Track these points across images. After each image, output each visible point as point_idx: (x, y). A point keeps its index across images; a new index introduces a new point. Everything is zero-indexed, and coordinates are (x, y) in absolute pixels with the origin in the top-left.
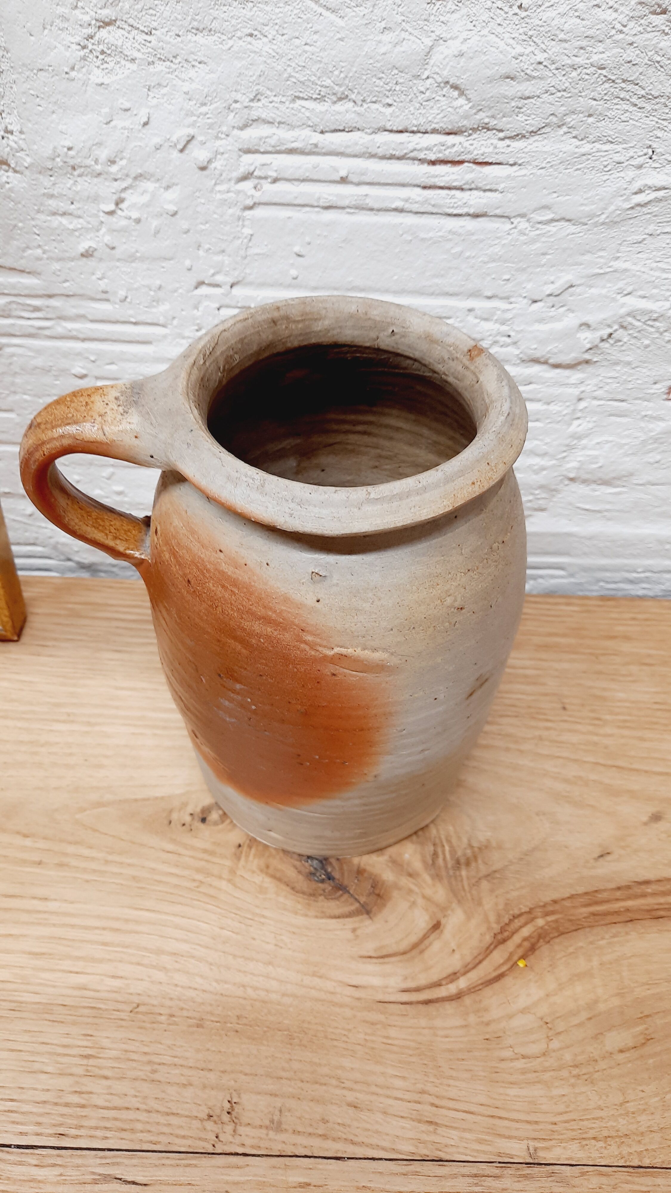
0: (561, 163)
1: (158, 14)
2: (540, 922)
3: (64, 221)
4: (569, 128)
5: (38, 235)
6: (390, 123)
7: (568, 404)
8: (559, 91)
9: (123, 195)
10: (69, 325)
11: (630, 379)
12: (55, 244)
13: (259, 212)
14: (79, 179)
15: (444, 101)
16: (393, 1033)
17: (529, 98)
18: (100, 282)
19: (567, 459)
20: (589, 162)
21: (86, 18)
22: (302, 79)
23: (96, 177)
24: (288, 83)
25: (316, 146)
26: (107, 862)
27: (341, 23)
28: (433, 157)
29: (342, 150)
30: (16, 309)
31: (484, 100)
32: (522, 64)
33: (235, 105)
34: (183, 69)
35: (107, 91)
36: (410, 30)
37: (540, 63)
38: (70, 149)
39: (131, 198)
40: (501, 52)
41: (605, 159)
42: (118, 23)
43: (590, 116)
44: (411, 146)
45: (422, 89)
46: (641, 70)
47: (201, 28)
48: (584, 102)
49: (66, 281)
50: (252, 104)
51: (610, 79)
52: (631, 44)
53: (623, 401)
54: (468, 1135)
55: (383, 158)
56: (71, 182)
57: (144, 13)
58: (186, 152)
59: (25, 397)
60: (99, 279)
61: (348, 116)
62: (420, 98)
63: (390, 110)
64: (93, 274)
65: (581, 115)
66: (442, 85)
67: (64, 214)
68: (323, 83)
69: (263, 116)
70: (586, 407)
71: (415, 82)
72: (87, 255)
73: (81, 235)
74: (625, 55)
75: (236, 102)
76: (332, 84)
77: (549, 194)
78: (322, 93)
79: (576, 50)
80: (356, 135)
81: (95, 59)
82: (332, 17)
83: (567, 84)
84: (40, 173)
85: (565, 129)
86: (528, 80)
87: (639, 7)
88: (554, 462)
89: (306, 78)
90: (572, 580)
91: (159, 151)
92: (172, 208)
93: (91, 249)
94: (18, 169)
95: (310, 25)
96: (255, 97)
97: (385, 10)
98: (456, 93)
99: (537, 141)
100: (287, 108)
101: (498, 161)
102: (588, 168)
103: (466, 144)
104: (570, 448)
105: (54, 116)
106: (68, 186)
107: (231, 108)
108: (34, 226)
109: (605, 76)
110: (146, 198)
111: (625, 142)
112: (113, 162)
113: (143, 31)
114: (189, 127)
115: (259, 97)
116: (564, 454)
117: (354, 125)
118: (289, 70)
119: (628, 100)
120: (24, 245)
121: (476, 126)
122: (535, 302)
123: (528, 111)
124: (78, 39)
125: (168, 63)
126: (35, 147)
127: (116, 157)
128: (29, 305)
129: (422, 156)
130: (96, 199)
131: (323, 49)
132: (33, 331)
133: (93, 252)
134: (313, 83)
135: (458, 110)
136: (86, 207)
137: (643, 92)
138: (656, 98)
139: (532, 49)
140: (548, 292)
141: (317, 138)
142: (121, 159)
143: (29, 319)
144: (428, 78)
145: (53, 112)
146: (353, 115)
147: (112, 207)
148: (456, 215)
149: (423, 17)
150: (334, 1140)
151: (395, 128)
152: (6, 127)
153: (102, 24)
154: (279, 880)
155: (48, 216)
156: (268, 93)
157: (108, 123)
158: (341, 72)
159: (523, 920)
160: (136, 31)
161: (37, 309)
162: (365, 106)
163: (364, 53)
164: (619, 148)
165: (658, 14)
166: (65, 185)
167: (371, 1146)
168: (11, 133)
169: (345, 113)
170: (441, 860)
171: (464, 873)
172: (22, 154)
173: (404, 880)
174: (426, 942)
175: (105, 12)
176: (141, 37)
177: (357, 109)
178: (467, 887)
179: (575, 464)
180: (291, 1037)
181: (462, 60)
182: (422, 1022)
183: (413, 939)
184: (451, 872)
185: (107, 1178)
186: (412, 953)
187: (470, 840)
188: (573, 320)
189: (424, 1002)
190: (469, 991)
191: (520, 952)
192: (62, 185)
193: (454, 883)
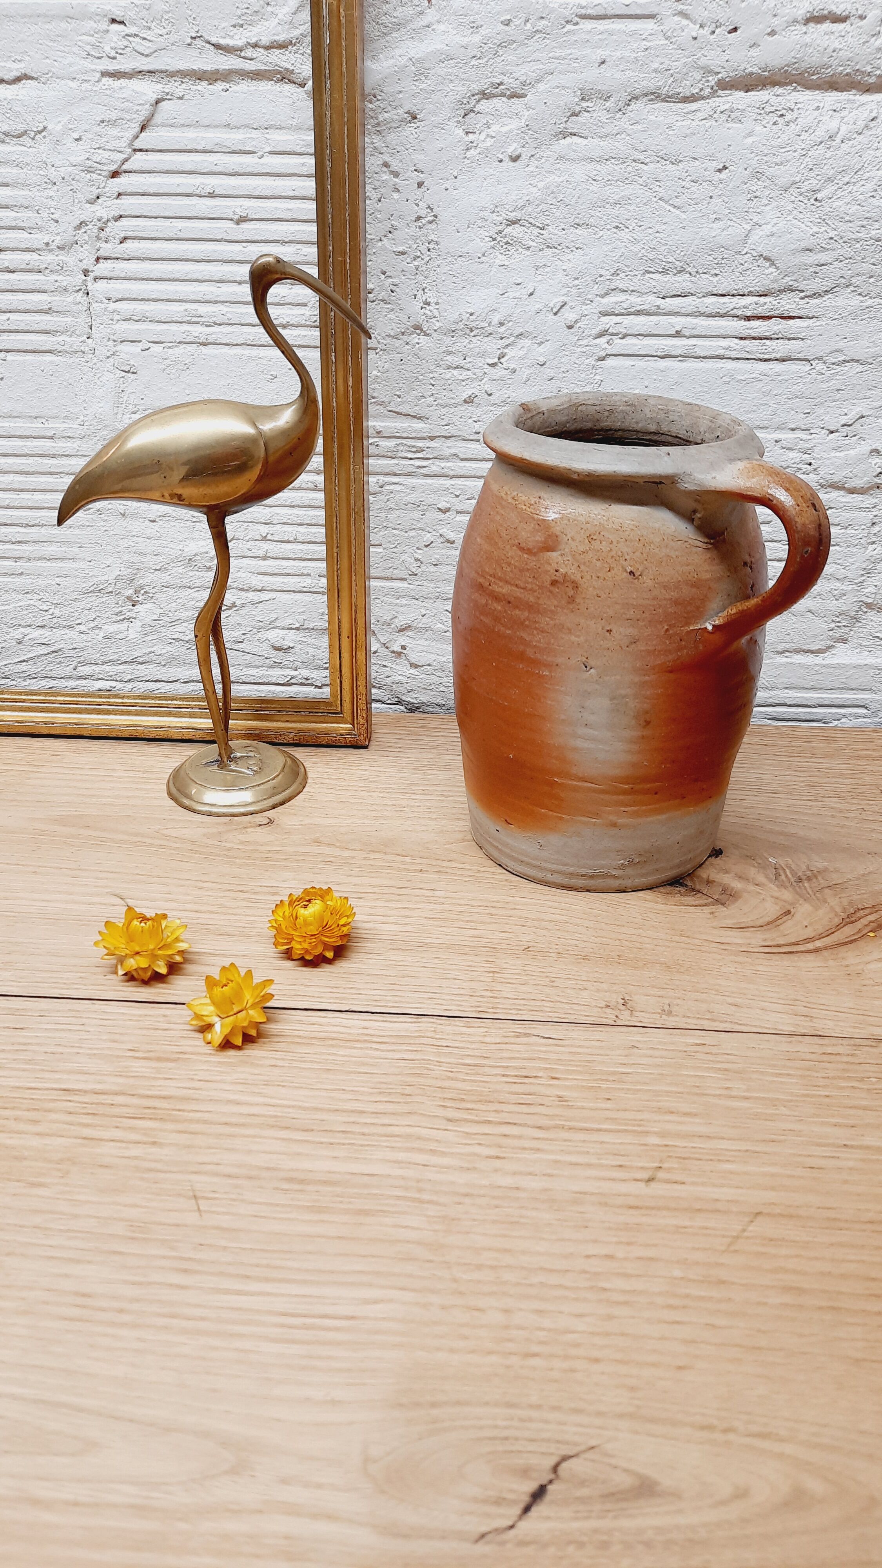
0: (849, 315)
1: (552, 215)
3: (456, 373)
4: (855, 287)
5: (433, 385)
6: (716, 288)
7: (863, 527)
8: (847, 259)
9: (505, 351)
10: (442, 464)
12: (445, 393)
13: (610, 362)
14: (474, 338)
15: (758, 270)
16: (760, 968)
17: (823, 265)
19: (865, 584)
20: (872, 313)
21: (500, 219)
22: (652, 257)
23: (487, 336)
24: (642, 261)
25: (658, 307)
27: (684, 216)
28: (748, 313)
29: (678, 310)
30: (402, 451)
31: (789, 268)
32: (818, 240)
33: (599, 279)
34: (564, 254)
35: (506, 271)
36: (735, 219)
37: (832, 238)
38: (471, 314)
39: (510, 352)
40: (802, 231)
42: (521, 222)
43: (871, 277)
44: (732, 306)
45: (742, 262)
47: (581, 224)
48: (866, 266)
49: (448, 424)
50: (612, 277)
54: (843, 1024)
55: (709, 316)
56: (467, 342)
57: (541, 214)
58: (560, 314)
61: (684, 284)
62: (740, 269)
63: (717, 279)
65: (864, 277)
66: (757, 258)
67: (457, 367)
68: (668, 260)
69: (620, 286)
71: (737, 257)
72: (469, 401)
73: (467, 384)
75: (601, 276)
76: (674, 261)
77: (841, 340)
78: (666, 268)
79: (858, 228)
80: (689, 299)
81: (501, 248)
82: (678, 212)
83: (853, 253)
84: (445, 334)
85: (852, 288)
86: (823, 251)
88: (854, 586)
89: (655, 257)
91: (538, 315)
92: (542, 359)
93: (473, 396)
94: (428, 332)
96: (615, 272)
97: (716, 205)
98: (768, 264)
99: (830, 298)
100: (639, 280)
101: (799, 315)
103: (775, 303)
104: (867, 572)
105: (464, 290)
106: (465, 344)
107: (597, 280)
108: (432, 378)
110: (521, 353)
112: (502, 324)
113: (539, 227)
114: (563, 295)
115: (618, 272)
117: (689, 291)
118: (643, 251)
120: (420, 395)
121: (782, 288)
122: (832, 432)
123: (823, 276)
124: (491, 233)
125: (554, 250)
126: (445, 314)
127: (505, 320)
128: (413, 446)
129: (739, 313)
130: (483, 355)
131: (669, 236)
132: (411, 469)
133: (474, 398)
134: (661, 260)
135: (769, 276)
136: (475, 361)
139: (824, 229)
140: (843, 423)
141: (660, 302)
142: (509, 322)
143: (411, 459)
144: (746, 254)
145: (464, 287)
146: (688, 283)
147: (496, 360)
148: (766, 360)
149: (744, 210)
150: (721, 1022)
151: (720, 292)
152: (426, 300)
153: (510, 223)
155: (444, 369)
156: (626, 268)
157: (503, 294)
158: (682, 251)
159: (867, 911)
160: (534, 228)
161: (420, 450)
162: (698, 276)
163: (700, 237)
166: (462, 344)
167: (755, 1026)
168: (429, 304)
169: (683, 282)
170: (783, 877)
171: (806, 884)
172: (434, 320)
173: (751, 887)
174: (780, 921)
175: (513, 214)
176: (536, 231)
177: (693, 279)
178: (811, 892)
179: (872, 589)
180: (669, 968)
181: (773, 239)
182: (786, 963)
183: (768, 919)
184: (795, 884)
185: (526, 1035)
186: (769, 927)
187: (808, 866)
188: (865, 448)
189: (785, 953)
190: (825, 948)
191: (869, 929)
192: (459, 344)
193: (798, 890)
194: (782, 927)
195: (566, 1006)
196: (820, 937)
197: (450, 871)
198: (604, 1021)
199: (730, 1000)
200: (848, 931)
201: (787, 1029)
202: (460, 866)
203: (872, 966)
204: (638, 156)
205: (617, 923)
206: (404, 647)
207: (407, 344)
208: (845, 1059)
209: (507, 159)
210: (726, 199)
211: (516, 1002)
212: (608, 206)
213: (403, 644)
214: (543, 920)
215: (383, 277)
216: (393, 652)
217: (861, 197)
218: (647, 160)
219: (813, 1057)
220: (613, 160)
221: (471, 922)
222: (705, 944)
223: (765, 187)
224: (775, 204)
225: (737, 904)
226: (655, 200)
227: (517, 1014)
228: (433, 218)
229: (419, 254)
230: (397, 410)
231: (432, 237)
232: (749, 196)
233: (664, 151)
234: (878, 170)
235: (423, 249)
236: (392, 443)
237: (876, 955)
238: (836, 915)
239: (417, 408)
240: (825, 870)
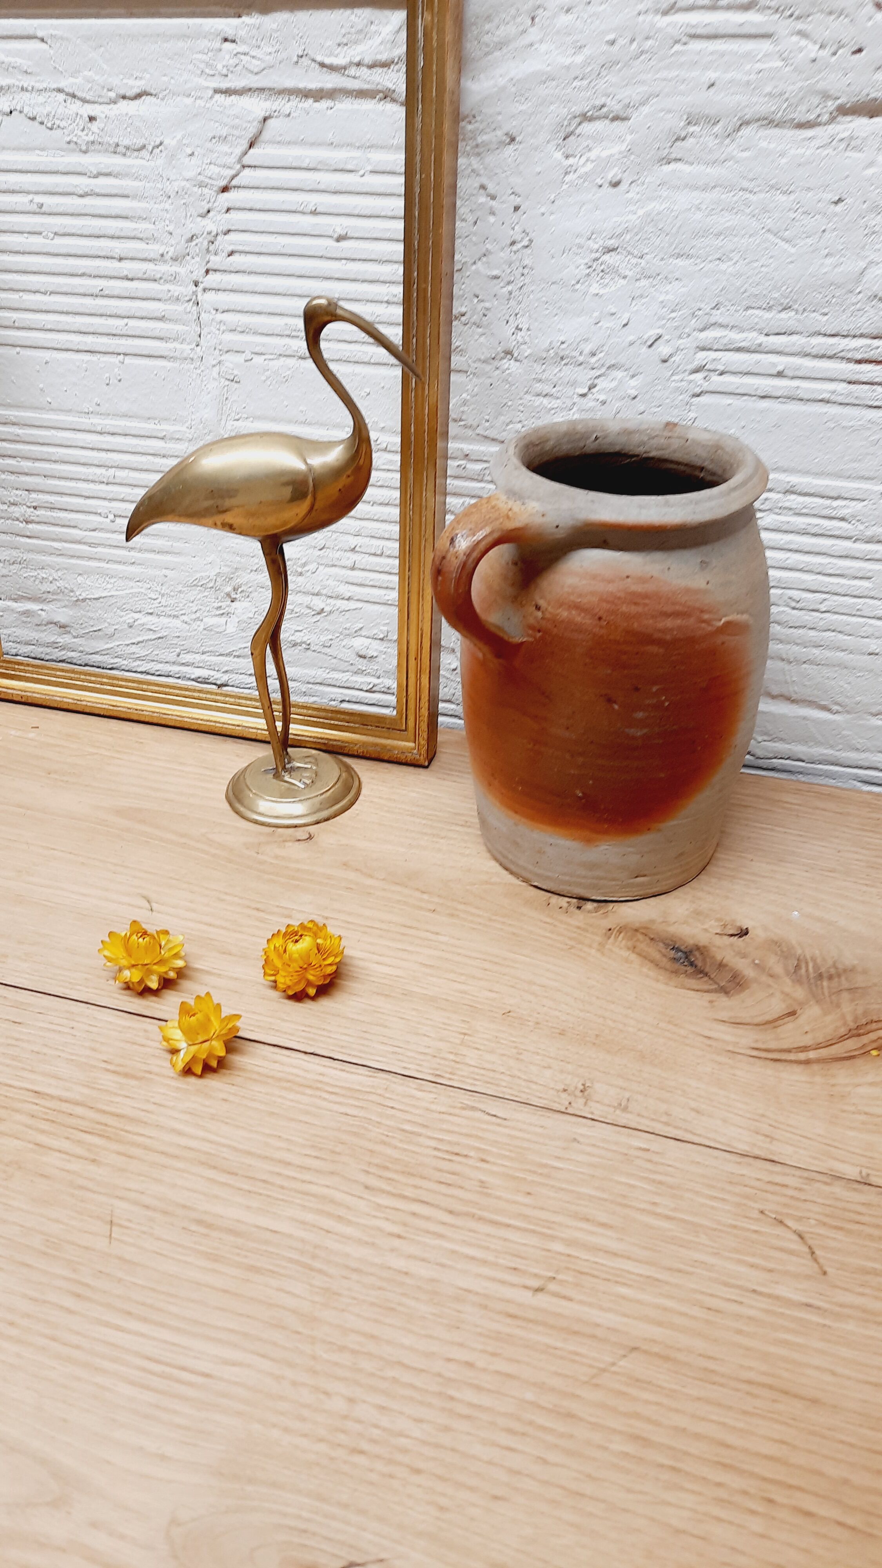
1: (651, 244)
3: (545, 401)
6: (825, 328)
9: (596, 381)
13: (705, 399)
14: (564, 367)
15: (872, 312)
16: (739, 1073)
21: (596, 246)
22: (756, 293)
23: (578, 366)
24: (744, 295)
25: (760, 344)
26: (490, 920)
27: (793, 250)
28: (859, 356)
29: (782, 348)
33: (698, 312)
34: (662, 284)
35: (600, 300)
36: (849, 255)
38: (563, 343)
39: (602, 384)
42: (619, 250)
44: (841, 348)
45: (854, 301)
47: (681, 254)
50: (712, 312)
54: (802, 1151)
55: (816, 356)
56: (558, 369)
57: (640, 242)
58: (654, 347)
61: (790, 323)
62: (851, 309)
63: (826, 317)
66: (872, 298)
68: (773, 296)
69: (720, 321)
71: (849, 295)
75: (700, 309)
76: (779, 297)
78: (770, 304)
80: (794, 338)
81: (596, 276)
82: (786, 246)
84: (535, 361)
89: (759, 292)
91: (632, 347)
92: (633, 393)
94: (519, 358)
95: (768, 252)
96: (716, 306)
97: (829, 240)
100: (741, 315)
105: (556, 318)
106: (555, 372)
107: (696, 314)
110: (613, 384)
112: (593, 354)
113: (637, 256)
114: (659, 328)
115: (719, 306)
117: (795, 329)
118: (746, 285)
124: (587, 261)
125: (651, 280)
126: (536, 341)
127: (596, 350)
129: (849, 355)
130: (574, 384)
131: (776, 270)
134: (765, 296)
141: (762, 339)
142: (601, 352)
144: (860, 293)
145: (556, 315)
146: (794, 322)
147: (585, 390)
148: (875, 407)
149: (860, 246)
150: (675, 1127)
151: (828, 333)
152: (518, 325)
153: (607, 250)
154: (645, 957)
155: (533, 396)
156: (727, 303)
157: (596, 324)
158: (788, 287)
160: (631, 256)
162: (805, 314)
163: (809, 273)
166: (552, 372)
167: (709, 1139)
168: (520, 329)
169: (787, 319)
170: (803, 971)
171: (825, 983)
172: (525, 347)
173: (764, 978)
174: (781, 1022)
175: (612, 242)
176: (634, 261)
177: (798, 316)
178: (827, 993)
180: (643, 1057)
182: (769, 1072)
183: (768, 1017)
184: (812, 981)
185: (473, 1108)
186: (767, 1026)
187: (834, 963)
189: (772, 1060)
190: (818, 1061)
191: (874, 1045)
192: (549, 372)
193: (814, 988)
194: (779, 1030)
195: (523, 1083)
196: (818, 1047)
197: (462, 915)
198: (556, 1106)
199: (693, 1104)
200: (851, 1044)
201: (742, 1147)
202: (473, 910)
203: (861, 1090)
204: (745, 184)
205: (609, 998)
207: (497, 369)
208: (790, 1192)
209: (606, 185)
210: (841, 234)
211: (476, 1070)
212: (711, 236)
214: (535, 984)
215: (476, 300)
218: (756, 189)
219: (757, 1184)
220: (719, 188)
221: (463, 975)
222: (690, 1036)
225: (742, 995)
226: (762, 232)
228: (527, 243)
229: (513, 279)
230: (485, 434)
231: (526, 262)
233: (775, 180)
235: (517, 273)
236: (479, 467)
237: (870, 1078)
238: (845, 1024)
239: (504, 434)
240: (853, 970)
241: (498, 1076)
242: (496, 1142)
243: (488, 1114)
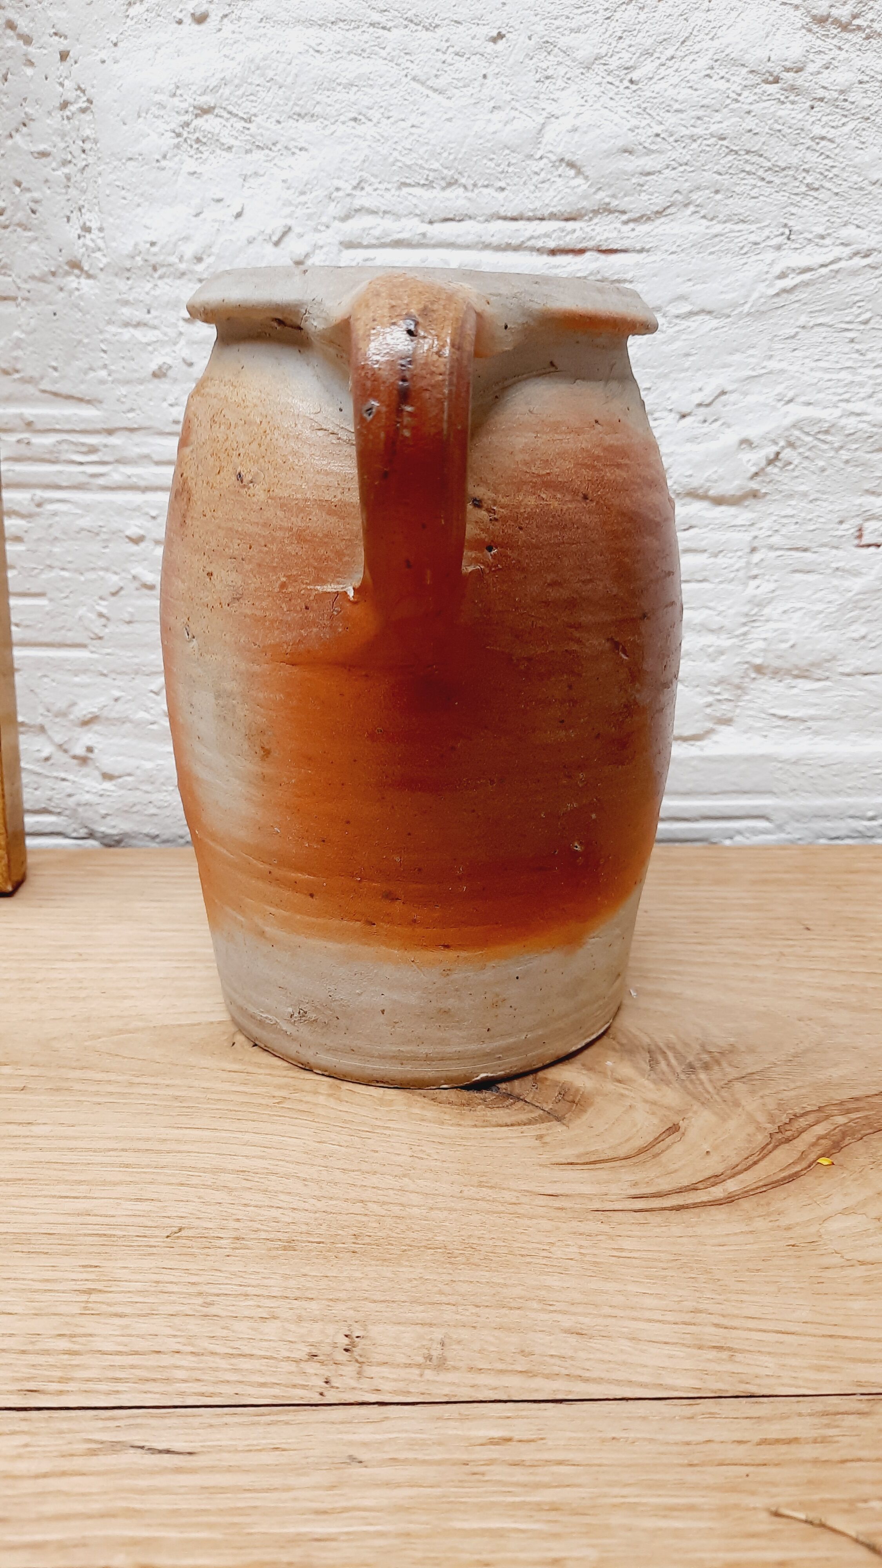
0: (692, 246)
1: (259, 100)
2: (841, 1120)
3: (137, 333)
4: (697, 206)
5: (105, 352)
6: (504, 209)
7: (739, 553)
8: (681, 165)
10: (129, 470)
11: (809, 517)
12: (123, 363)
14: (159, 282)
15: (560, 182)
16: (626, 1244)
17: (650, 174)
18: (172, 410)
19: (749, 637)
20: (722, 244)
21: (185, 105)
22: (409, 163)
23: (179, 278)
24: (394, 168)
25: (424, 235)
27: (448, 103)
28: (552, 245)
29: (453, 240)
30: (67, 451)
31: (603, 177)
32: (639, 137)
33: (335, 194)
34: (282, 157)
35: (199, 181)
36: (521, 109)
37: (657, 135)
38: (153, 244)
40: (616, 124)
41: (740, 239)
42: (216, 111)
43: (717, 192)
44: (528, 234)
45: (536, 170)
46: (763, 139)
47: (303, 114)
48: (708, 177)
49: (132, 410)
50: (354, 192)
51: (732, 151)
52: (749, 112)
53: (805, 550)
54: (793, 1362)
55: (498, 248)
56: (149, 286)
57: (244, 99)
58: (282, 245)
59: (63, 573)
60: (171, 405)
61: (458, 204)
62: (534, 180)
63: (504, 194)
64: (165, 400)
65: (707, 191)
66: (557, 164)
67: (138, 325)
68: (432, 167)
69: (367, 205)
70: (762, 560)
71: (528, 162)
72: (158, 374)
73: (155, 350)
74: (744, 125)
75: (338, 189)
76: (440, 168)
77: (684, 282)
78: (430, 178)
79: (693, 121)
80: (467, 225)
81: (189, 149)
82: (439, 98)
83: (688, 157)
84: (116, 275)
85: (692, 208)
86: (647, 155)
87: (751, 76)
88: (734, 640)
89: (413, 162)
90: (783, 836)
91: (251, 246)
93: (165, 367)
94: (91, 272)
95: (417, 107)
96: (358, 184)
97: (493, 89)
98: (572, 172)
99: (663, 223)
100: (393, 196)
101: (623, 248)
102: (723, 252)
103: (588, 229)
104: (751, 620)
105: (140, 209)
106: (147, 289)
107: (333, 196)
108: (102, 341)
109: (727, 147)
111: (757, 221)
112: (199, 260)
113: (242, 118)
114: (286, 217)
115: (363, 184)
116: (745, 629)
117: (465, 212)
118: (395, 154)
119: (754, 174)
120: (87, 366)
121: (596, 208)
122: (684, 416)
123: (651, 190)
124: (173, 126)
125: (267, 151)
126: (114, 244)
127: (204, 252)
128: (83, 444)
129: (539, 244)
130: (176, 304)
131: (430, 131)
132: (83, 479)
133: (167, 370)
134: (421, 167)
135: (575, 190)
136: (164, 316)
137: (769, 164)
138: (784, 169)
139: (648, 121)
140: (697, 401)
141: (425, 228)
142: (209, 256)
143: (81, 463)
144: (541, 158)
145: (139, 205)
146: (464, 202)
149: (533, 95)
150: (547, 1377)
151: (509, 215)
152: (85, 224)
153: (199, 112)
155: (120, 327)
156: (372, 179)
157: (197, 215)
158: (450, 154)
159: (811, 1118)
160: (235, 119)
161: (93, 450)
162: (476, 191)
163: (473, 133)
164: (753, 227)
165: (771, 83)
166: (143, 289)
167: (618, 1382)
168: (88, 230)
169: (456, 200)
170: (663, 1065)
171: (703, 1076)
172: (98, 254)
173: (610, 1086)
174: (662, 1145)
175: (204, 98)
176: (239, 125)
177: (469, 194)
178: (711, 1089)
179: (761, 644)
180: (450, 1255)
181: (577, 136)
182: (676, 1230)
183: (639, 1143)
184: (683, 1077)
185: (116, 1447)
186: (642, 1157)
187: (703, 1046)
188: (731, 437)
189: (672, 1209)
190: (746, 1194)
191: (818, 1150)
192: (139, 290)
193: (690, 1086)
194: (664, 1158)
195: (223, 1364)
196: (735, 1172)
197: (77, 1086)
198: (298, 1395)
199: (567, 1322)
200: (783, 1157)
201: (684, 1384)
202: (99, 1076)
203: (835, 1225)
204: (376, 17)
205: (364, 1167)
206: (90, 749)
207: (61, 289)
209: (188, 20)
210: (506, 80)
211: (119, 1360)
212: (339, 88)
213: (89, 744)
214: (224, 1171)
215: (17, 190)
216: (75, 757)
217: (692, 77)
218: (390, 24)
219: (741, 1452)
220: (341, 24)
221: (80, 1182)
222: (523, 1200)
223: (559, 63)
224: (574, 87)
225: (585, 1117)
226: (405, 80)
227: (108, 1393)
228: (85, 105)
229: (69, 157)
230: (54, 389)
231: (87, 132)
232: (538, 76)
233: (414, 11)
234: (712, 39)
235: (75, 149)
236: (49, 440)
237: (838, 1202)
238: (759, 1128)
239: (83, 387)
240: (732, 1050)
241: (166, 1360)
242: (175, 1512)
243: (153, 1451)
